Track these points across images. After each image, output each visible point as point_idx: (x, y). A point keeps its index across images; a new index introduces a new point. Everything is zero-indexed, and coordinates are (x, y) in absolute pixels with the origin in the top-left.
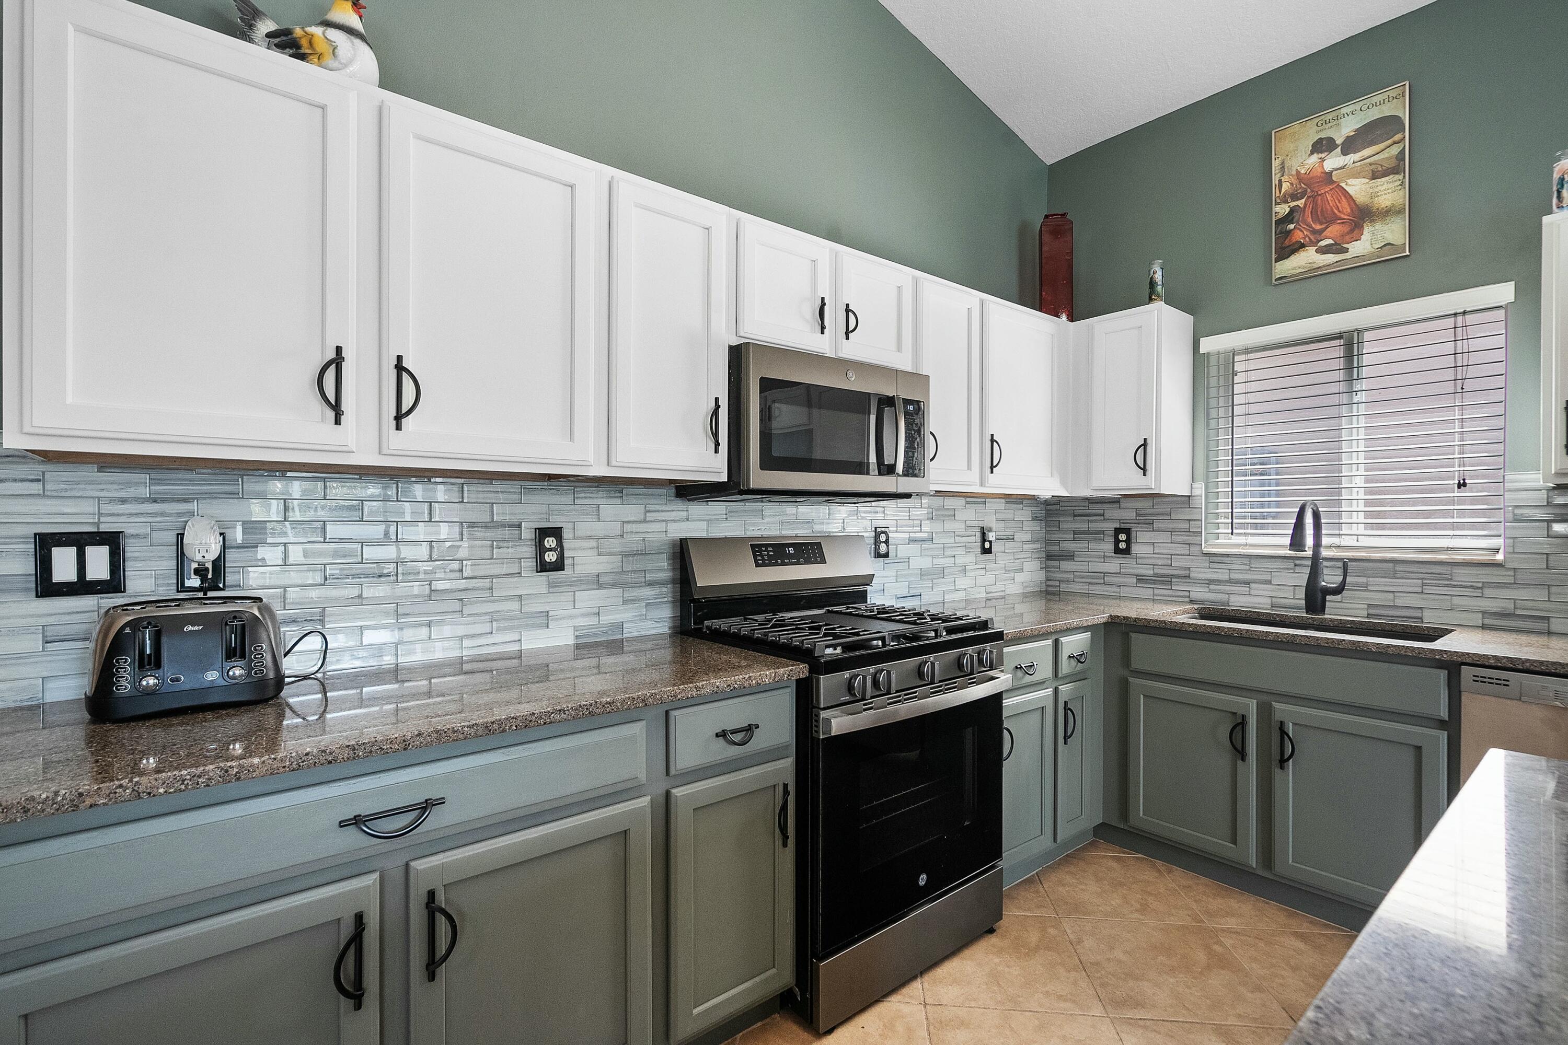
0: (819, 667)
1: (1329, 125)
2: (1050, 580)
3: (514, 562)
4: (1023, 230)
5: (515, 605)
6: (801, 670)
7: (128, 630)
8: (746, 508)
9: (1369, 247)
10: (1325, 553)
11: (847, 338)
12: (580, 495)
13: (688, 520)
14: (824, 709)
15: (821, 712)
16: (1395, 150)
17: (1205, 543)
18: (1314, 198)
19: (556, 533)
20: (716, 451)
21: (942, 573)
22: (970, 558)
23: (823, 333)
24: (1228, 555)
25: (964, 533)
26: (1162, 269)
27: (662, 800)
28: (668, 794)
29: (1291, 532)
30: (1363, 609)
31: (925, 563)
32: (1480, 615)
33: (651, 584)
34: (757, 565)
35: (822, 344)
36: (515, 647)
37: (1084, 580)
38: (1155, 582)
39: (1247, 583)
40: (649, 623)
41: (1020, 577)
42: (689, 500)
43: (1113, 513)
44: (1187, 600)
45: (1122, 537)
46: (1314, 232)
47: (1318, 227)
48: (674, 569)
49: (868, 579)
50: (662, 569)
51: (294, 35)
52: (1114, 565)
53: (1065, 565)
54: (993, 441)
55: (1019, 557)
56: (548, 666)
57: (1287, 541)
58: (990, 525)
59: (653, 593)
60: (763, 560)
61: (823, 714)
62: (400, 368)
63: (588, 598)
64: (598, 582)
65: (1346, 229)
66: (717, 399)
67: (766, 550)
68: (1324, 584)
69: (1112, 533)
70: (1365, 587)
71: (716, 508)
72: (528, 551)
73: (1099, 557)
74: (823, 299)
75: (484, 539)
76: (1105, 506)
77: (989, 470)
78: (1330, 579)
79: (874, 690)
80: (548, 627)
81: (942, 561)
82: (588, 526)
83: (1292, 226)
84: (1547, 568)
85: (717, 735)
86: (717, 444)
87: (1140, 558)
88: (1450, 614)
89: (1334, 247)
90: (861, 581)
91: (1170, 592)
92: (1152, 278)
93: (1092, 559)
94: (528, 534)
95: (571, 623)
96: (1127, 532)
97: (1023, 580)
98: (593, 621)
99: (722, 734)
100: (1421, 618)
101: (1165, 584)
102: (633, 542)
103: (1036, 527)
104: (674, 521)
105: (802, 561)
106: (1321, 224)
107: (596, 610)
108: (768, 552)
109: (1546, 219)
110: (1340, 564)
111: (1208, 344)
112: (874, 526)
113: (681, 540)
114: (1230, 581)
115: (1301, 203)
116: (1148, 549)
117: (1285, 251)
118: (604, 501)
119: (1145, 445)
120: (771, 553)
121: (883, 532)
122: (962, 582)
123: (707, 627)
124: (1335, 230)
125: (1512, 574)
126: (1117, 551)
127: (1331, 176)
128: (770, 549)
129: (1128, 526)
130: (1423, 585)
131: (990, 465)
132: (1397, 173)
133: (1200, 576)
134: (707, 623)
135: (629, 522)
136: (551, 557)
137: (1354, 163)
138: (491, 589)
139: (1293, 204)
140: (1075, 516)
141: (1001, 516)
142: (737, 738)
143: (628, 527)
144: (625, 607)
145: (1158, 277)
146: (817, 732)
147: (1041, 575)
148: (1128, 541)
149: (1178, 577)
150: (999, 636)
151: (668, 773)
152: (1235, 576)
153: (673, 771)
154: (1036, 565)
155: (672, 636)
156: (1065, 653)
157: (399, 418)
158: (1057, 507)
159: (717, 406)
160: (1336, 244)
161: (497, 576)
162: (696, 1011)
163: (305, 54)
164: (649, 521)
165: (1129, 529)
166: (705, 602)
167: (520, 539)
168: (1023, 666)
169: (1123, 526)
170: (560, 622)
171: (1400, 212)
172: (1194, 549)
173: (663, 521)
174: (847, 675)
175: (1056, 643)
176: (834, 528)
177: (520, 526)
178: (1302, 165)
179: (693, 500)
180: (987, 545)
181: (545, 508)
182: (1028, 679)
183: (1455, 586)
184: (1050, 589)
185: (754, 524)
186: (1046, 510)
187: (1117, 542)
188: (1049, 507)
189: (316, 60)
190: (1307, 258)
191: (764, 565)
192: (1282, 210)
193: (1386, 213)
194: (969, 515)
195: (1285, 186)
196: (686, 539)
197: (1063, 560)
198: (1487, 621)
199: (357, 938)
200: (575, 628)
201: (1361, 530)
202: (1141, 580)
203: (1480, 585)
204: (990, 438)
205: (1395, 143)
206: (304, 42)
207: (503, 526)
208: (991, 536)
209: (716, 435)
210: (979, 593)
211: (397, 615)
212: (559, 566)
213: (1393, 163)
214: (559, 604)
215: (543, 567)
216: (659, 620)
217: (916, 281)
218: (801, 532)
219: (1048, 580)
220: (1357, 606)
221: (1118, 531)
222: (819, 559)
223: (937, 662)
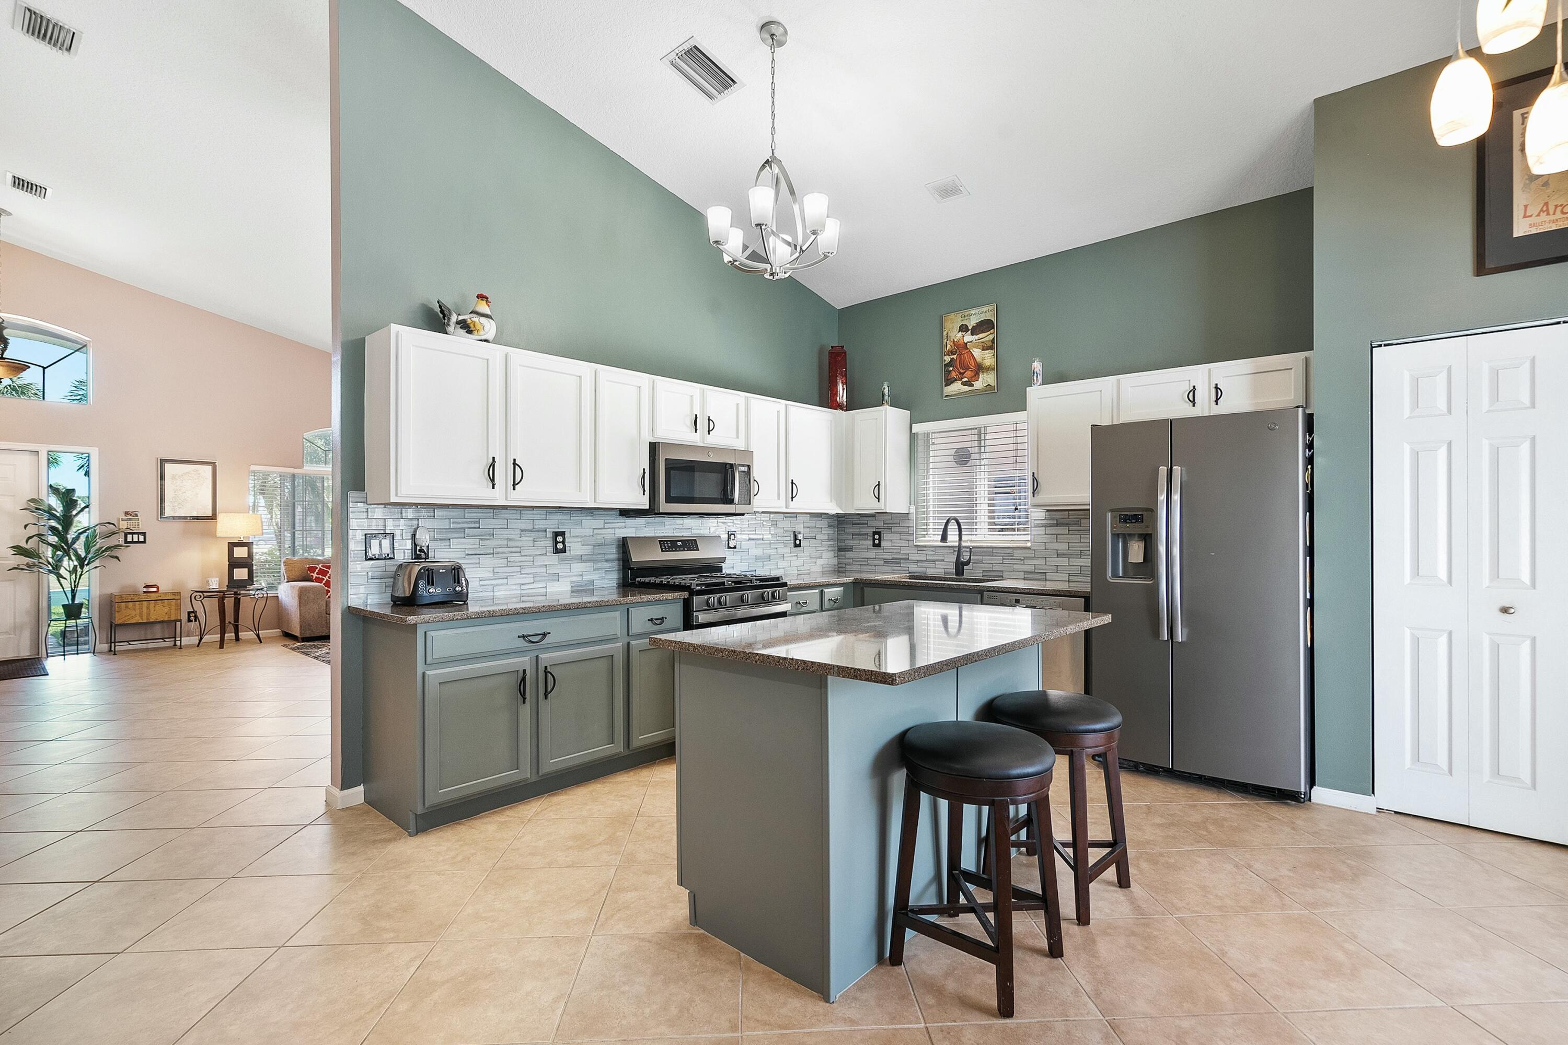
0: (693, 593)
1: (966, 318)
2: (840, 564)
3: (543, 549)
4: (821, 350)
5: (544, 570)
6: (686, 595)
7: (422, 571)
8: (656, 521)
9: (982, 385)
10: (964, 544)
11: (709, 434)
12: (573, 515)
13: (625, 527)
14: (696, 611)
15: (694, 613)
16: (991, 337)
17: (916, 539)
18: (960, 355)
19: (562, 534)
20: (644, 494)
21: (769, 558)
22: (788, 549)
23: (696, 432)
24: (925, 546)
25: (783, 535)
26: (888, 387)
27: (626, 646)
28: (629, 643)
29: (941, 533)
30: (980, 573)
31: (758, 552)
32: (1023, 573)
33: (607, 561)
34: (662, 551)
35: (696, 439)
36: (543, 590)
37: (858, 563)
38: (892, 563)
39: (934, 561)
40: (606, 581)
41: (820, 562)
42: (627, 517)
43: (872, 523)
44: (908, 572)
45: (877, 537)
46: (960, 373)
47: (962, 371)
48: (618, 554)
49: (723, 560)
50: (613, 552)
51: (468, 323)
52: (872, 553)
53: (848, 554)
54: (792, 483)
55: (819, 549)
56: (559, 600)
57: (939, 538)
58: (799, 530)
59: (608, 565)
60: (665, 548)
61: (695, 614)
62: (515, 464)
63: (578, 567)
64: (581, 559)
65: (973, 374)
66: (644, 469)
67: (667, 543)
68: (962, 560)
69: (872, 535)
70: (981, 562)
71: (641, 521)
72: (550, 543)
73: (865, 549)
74: (696, 415)
75: (530, 537)
76: (867, 518)
77: (791, 499)
78: (965, 557)
79: (718, 605)
80: (558, 581)
81: (770, 551)
82: (576, 531)
83: (951, 369)
84: (1045, 549)
85: (649, 620)
86: (644, 491)
87: (886, 549)
88: (1012, 573)
89: (968, 383)
90: (719, 561)
91: (899, 568)
92: (883, 392)
93: (861, 550)
94: (550, 535)
95: (569, 579)
96: (879, 533)
97: (822, 563)
98: (579, 578)
99: (651, 620)
100: (1002, 576)
101: (897, 564)
102: (599, 538)
103: (831, 531)
104: (619, 528)
105: (686, 549)
106: (963, 370)
107: (581, 573)
108: (668, 544)
109: (1028, 389)
110: (968, 550)
111: (917, 428)
112: (727, 530)
113: (623, 538)
114: (927, 561)
115: (955, 357)
116: (889, 544)
117: (949, 382)
118: (584, 518)
119: (879, 485)
120: (669, 545)
121: (732, 534)
122: (781, 564)
123: (638, 581)
124: (968, 373)
125: (1033, 552)
126: (874, 545)
127: (967, 345)
128: (669, 542)
129: (879, 530)
130: (1003, 559)
131: (791, 497)
132: (992, 349)
133: (913, 558)
134: (637, 579)
135: (597, 529)
136: (560, 546)
137: (976, 340)
138: (533, 561)
139: (952, 357)
140: (853, 524)
141: (806, 525)
142: (658, 622)
143: (596, 531)
144: (595, 572)
145: (886, 391)
146: (693, 622)
147: (835, 561)
148: (880, 540)
149: (903, 559)
150: (785, 584)
151: (628, 635)
152: (929, 558)
153: (630, 634)
154: (831, 554)
155: (618, 587)
156: (826, 598)
157: (514, 485)
158: (843, 519)
159: (644, 473)
160: (969, 381)
161: (536, 555)
162: (640, 738)
163: (472, 330)
164: (606, 528)
165: (880, 532)
166: (637, 569)
167: (546, 537)
168: (801, 602)
169: (877, 530)
170: (564, 579)
171: (993, 369)
172: (911, 543)
173: (613, 528)
174: (706, 597)
175: (822, 592)
176: (705, 532)
177: (546, 531)
178: (955, 337)
179: (629, 517)
180: (798, 542)
181: (557, 522)
182: (804, 609)
183: (1014, 559)
184: (839, 569)
185: (660, 530)
186: (838, 521)
187: (874, 539)
188: (840, 519)
189: (476, 333)
190: (957, 387)
191: (666, 551)
192: (947, 359)
193: (988, 369)
194: (786, 524)
195: (949, 346)
196: (626, 537)
197: (847, 551)
198: (1026, 576)
199: (524, 679)
200: (571, 582)
201: (986, 531)
202: (886, 562)
203: (1023, 558)
204: (791, 481)
205: (991, 334)
206: (472, 325)
207: (538, 531)
208: (800, 537)
209: (643, 486)
210: (793, 570)
211: (494, 573)
212: (564, 551)
213: (989, 344)
214: (562, 569)
215: (557, 551)
216: (611, 579)
217: (747, 398)
218: (685, 534)
219: (839, 564)
220: (978, 571)
221: (875, 533)
222: (695, 548)
223: (750, 595)
